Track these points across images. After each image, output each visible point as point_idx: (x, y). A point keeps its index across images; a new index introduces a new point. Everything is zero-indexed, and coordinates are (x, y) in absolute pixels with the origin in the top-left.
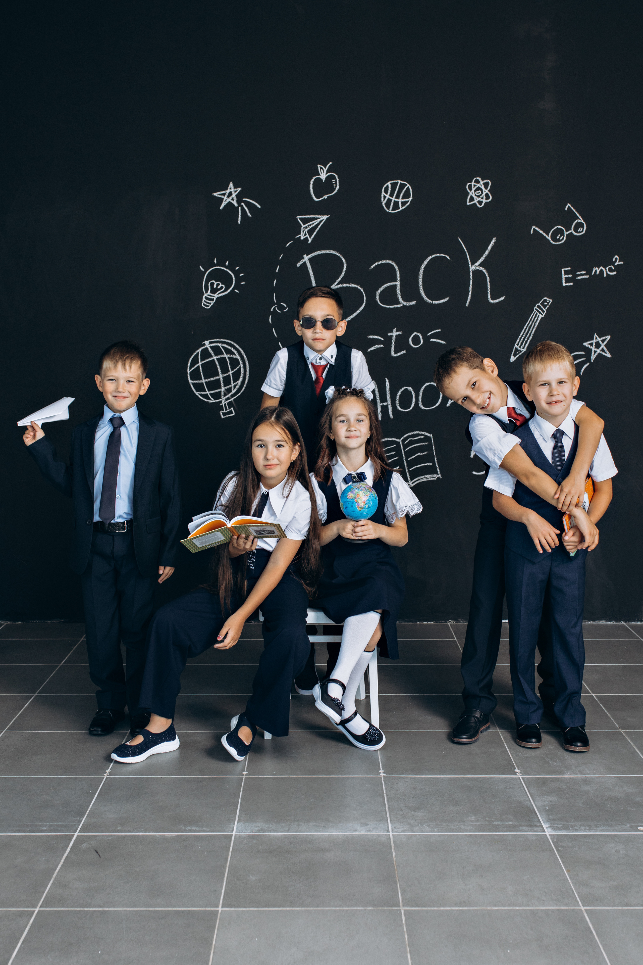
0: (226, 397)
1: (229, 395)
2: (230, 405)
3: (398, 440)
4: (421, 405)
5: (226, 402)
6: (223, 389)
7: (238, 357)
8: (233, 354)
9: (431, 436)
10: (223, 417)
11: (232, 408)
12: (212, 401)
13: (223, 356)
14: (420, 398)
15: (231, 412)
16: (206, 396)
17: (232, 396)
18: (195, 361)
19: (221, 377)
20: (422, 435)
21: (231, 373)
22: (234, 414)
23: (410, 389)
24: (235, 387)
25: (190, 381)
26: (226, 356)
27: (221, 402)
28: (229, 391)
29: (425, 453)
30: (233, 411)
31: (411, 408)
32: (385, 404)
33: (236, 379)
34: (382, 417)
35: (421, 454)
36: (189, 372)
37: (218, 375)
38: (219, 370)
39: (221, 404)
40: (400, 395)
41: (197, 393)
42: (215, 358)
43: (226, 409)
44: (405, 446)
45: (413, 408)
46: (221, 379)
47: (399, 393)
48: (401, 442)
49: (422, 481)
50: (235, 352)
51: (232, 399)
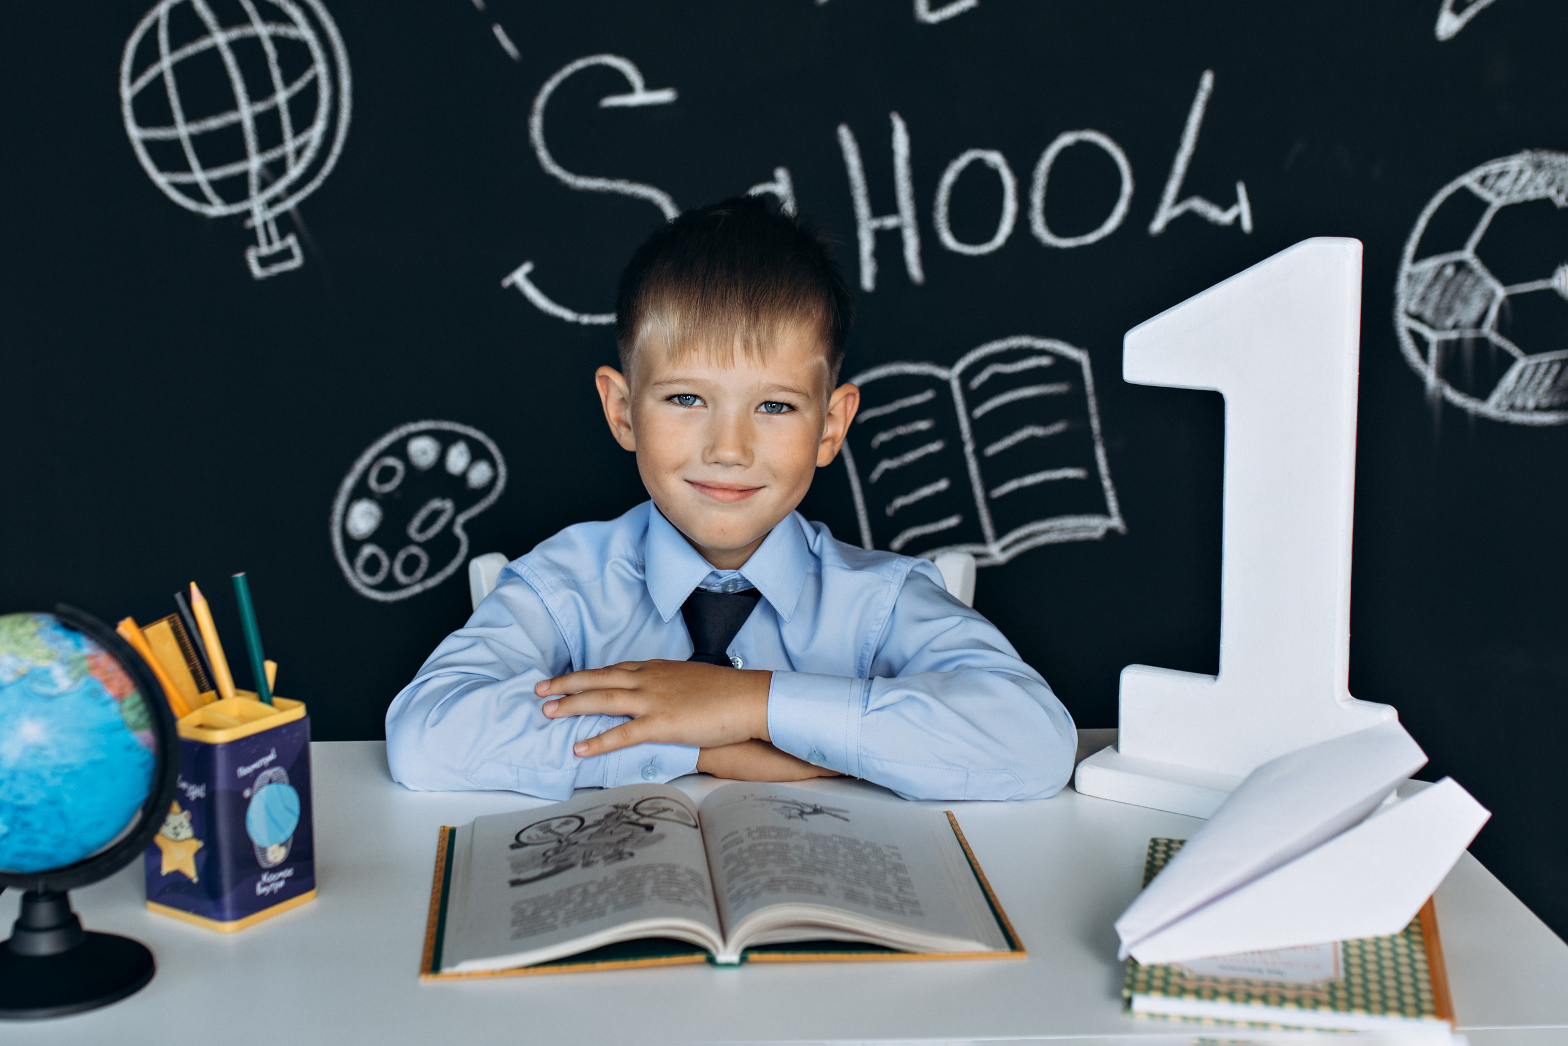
0: (270, 193)
1: (280, 186)
2: (284, 224)
3: (942, 373)
4: (1039, 227)
5: (270, 215)
6: (255, 163)
7: (304, 32)
8: (287, 20)
9: (1080, 356)
10: (257, 271)
11: (291, 240)
12: (217, 209)
13: (248, 31)
14: (1037, 198)
15: (286, 254)
16: (193, 191)
17: (292, 189)
18: (148, 54)
19: (246, 113)
20: (1042, 352)
21: (282, 97)
22: (296, 262)
23: (994, 158)
24: (299, 152)
25: (135, 133)
26: (262, 30)
27: (248, 214)
28: (277, 169)
29: (1058, 427)
30: (297, 251)
31: (1000, 239)
32: (890, 222)
33: (302, 122)
34: (878, 278)
35: (1038, 431)
36: (127, 93)
37: (233, 106)
38: (239, 88)
39: (249, 224)
40: (955, 188)
41: (161, 180)
42: (220, 38)
43: (270, 242)
44: (973, 399)
45: (1010, 239)
46: (248, 125)
47: (949, 178)
48: (955, 385)
49: (1042, 540)
50: (295, 13)
51: (290, 204)
